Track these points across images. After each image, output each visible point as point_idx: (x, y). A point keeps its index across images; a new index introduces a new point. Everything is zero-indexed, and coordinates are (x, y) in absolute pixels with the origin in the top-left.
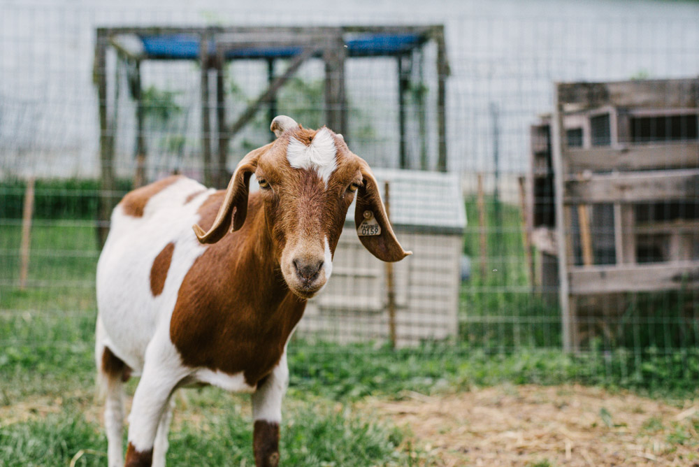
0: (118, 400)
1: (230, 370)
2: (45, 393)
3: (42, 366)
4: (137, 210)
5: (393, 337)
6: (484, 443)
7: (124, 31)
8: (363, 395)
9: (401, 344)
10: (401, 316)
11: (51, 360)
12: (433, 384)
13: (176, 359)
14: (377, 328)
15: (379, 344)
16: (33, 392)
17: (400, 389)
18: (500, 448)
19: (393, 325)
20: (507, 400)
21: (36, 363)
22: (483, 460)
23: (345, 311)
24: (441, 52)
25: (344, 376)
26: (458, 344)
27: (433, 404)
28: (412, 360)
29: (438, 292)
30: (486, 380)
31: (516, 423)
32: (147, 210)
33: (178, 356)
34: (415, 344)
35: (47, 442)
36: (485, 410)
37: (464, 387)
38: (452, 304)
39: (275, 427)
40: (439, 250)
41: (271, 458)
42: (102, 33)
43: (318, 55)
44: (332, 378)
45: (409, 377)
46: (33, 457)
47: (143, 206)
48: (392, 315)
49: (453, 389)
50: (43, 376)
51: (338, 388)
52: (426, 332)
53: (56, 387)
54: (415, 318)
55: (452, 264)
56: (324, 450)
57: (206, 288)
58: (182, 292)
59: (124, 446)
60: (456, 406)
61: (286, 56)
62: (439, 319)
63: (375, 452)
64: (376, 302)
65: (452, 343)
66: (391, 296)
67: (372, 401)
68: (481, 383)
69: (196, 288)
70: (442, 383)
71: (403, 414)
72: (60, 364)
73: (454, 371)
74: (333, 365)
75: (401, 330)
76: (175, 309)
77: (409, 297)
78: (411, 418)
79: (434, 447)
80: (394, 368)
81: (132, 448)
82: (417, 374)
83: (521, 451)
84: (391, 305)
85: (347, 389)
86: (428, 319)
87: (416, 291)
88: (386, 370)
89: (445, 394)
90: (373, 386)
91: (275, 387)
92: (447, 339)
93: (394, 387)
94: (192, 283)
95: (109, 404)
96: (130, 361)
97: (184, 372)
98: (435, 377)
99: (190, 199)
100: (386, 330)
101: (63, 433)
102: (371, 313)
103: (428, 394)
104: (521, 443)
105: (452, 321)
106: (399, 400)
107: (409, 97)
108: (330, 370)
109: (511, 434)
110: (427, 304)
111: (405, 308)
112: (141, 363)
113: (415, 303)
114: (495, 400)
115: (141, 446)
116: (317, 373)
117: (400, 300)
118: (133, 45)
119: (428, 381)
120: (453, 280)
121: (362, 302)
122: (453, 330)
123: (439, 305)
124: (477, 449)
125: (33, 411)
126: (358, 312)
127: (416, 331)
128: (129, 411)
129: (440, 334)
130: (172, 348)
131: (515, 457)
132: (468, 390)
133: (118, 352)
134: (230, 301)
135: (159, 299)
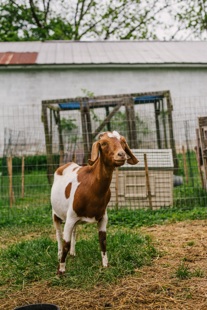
0: (60, 229)
2: (36, 231)
3: (33, 223)
4: (60, 173)
5: (151, 207)
6: (175, 238)
7: (53, 102)
8: (140, 226)
9: (154, 209)
10: (153, 199)
11: (36, 221)
12: (163, 221)
13: (75, 215)
14: (145, 204)
15: (146, 209)
16: (32, 231)
17: (152, 223)
18: (180, 239)
19: (151, 202)
20: (187, 225)
21: (31, 222)
22: (174, 243)
23: (134, 198)
24: (169, 101)
25: (134, 220)
26: (174, 208)
27: (162, 227)
28: (157, 214)
29: (166, 190)
30: (181, 219)
31: (187, 231)
32: (63, 173)
33: (76, 214)
34: (159, 208)
35: (38, 245)
36: (179, 228)
37: (174, 222)
38: (171, 194)
39: (105, 233)
40: (165, 176)
41: (104, 242)
42: (44, 103)
43: (124, 105)
44: (129, 221)
45: (155, 219)
46: (35, 249)
47: (62, 172)
48: (150, 199)
49: (170, 222)
50: (34, 226)
51: (132, 224)
52: (163, 204)
53: (39, 229)
54: (158, 199)
55: (170, 180)
56: (124, 242)
57: (82, 194)
58: (75, 196)
59: (62, 242)
60: (170, 228)
61: (112, 106)
62: (167, 199)
63: (139, 242)
64: (144, 195)
65: (171, 207)
66: (149, 192)
67: (143, 228)
68: (180, 220)
69: (79, 194)
70: (166, 221)
71: (152, 231)
72: (39, 222)
73: (171, 217)
74: (130, 217)
75: (154, 204)
76: (74, 201)
77: (156, 192)
78: (155, 232)
79: (159, 240)
80: (150, 217)
81: (64, 241)
82: (158, 218)
83: (187, 239)
84: (149, 196)
85: (135, 224)
86: (162, 199)
87: (157, 190)
88: (147, 218)
89: (168, 224)
90: (143, 223)
92: (169, 206)
93: (150, 223)
94: (78, 193)
95: (57, 231)
97: (78, 219)
98: (164, 219)
99: (74, 169)
100: (148, 204)
101: (43, 242)
102: (143, 198)
103: (162, 225)
104: (187, 237)
105: (171, 199)
106: (152, 227)
107: (159, 117)
108: (129, 219)
109: (184, 235)
110: (162, 194)
111: (155, 196)
113: (158, 194)
114: (183, 225)
115: (67, 240)
116: (125, 220)
117: (153, 194)
118: (56, 106)
119: (162, 220)
120: (171, 185)
121: (140, 195)
122: (171, 202)
123: (166, 194)
124: (173, 239)
125: (33, 237)
126: (138, 198)
127: (158, 204)
129: (167, 204)
130: (74, 212)
131: (184, 241)
132: (175, 223)
133: (58, 216)
135: (68, 199)
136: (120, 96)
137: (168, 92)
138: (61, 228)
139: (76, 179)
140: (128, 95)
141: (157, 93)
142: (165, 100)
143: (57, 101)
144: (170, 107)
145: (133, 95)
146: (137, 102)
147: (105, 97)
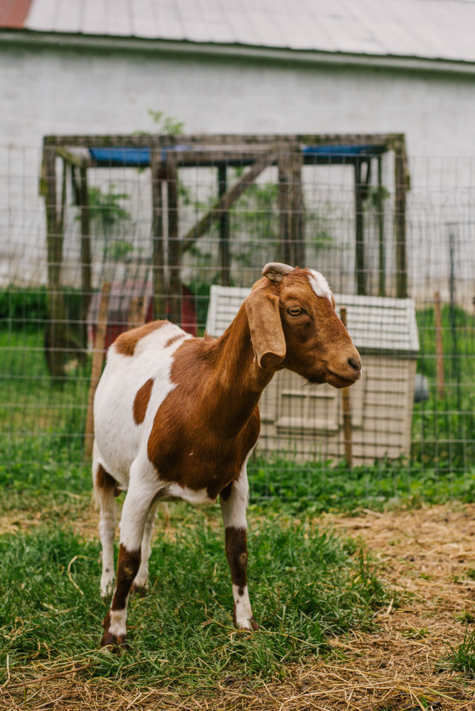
0: (111, 511)
1: (195, 487)
2: (25, 509)
3: (17, 483)
4: (128, 349)
5: (348, 457)
6: (429, 553)
7: (74, 141)
8: (320, 511)
9: (356, 463)
10: (356, 437)
11: (26, 479)
12: (386, 501)
13: (153, 474)
14: (333, 448)
15: (335, 463)
17: (356, 506)
18: (443, 557)
19: (348, 446)
20: (454, 517)
21: (12, 481)
22: (427, 566)
23: (302, 432)
25: (302, 494)
26: (412, 463)
27: (385, 519)
28: (367, 478)
29: (392, 413)
30: (435, 499)
31: (460, 536)
32: (137, 350)
33: (156, 471)
34: (370, 463)
35: (40, 550)
36: (433, 525)
37: (415, 504)
38: (405, 426)
39: (242, 532)
40: (396, 373)
41: (241, 558)
42: (50, 141)
43: (275, 163)
44: (290, 495)
45: (363, 495)
46: (30, 563)
47: (134, 346)
48: (348, 436)
49: (404, 506)
50: (20, 492)
51: (296, 504)
52: (380, 452)
53: (34, 503)
54: (370, 438)
55: (405, 387)
56: (287, 556)
57: (177, 417)
58: (157, 419)
60: (407, 522)
61: (237, 164)
62: (393, 440)
63: (331, 558)
64: (332, 424)
65: (405, 463)
66: (347, 418)
67: (328, 517)
68: (430, 501)
69: (169, 417)
70: (394, 501)
71: (357, 528)
72: (34, 482)
73: (406, 489)
74: (291, 483)
75: (357, 450)
76: (151, 433)
77: (364, 418)
78: (364, 532)
79: (385, 556)
80: (349, 487)
81: (123, 548)
82: (370, 492)
83: (461, 559)
84: (347, 426)
85: (305, 506)
86: (382, 439)
87: (370, 412)
88: (341, 489)
89: (397, 511)
90: (330, 502)
91: (238, 499)
92: (399, 459)
93: (349, 504)
94: (165, 413)
95: (102, 514)
96: (118, 478)
97: (161, 485)
98: (387, 495)
99: (170, 343)
100: (342, 450)
101: (54, 542)
102: (327, 433)
103: (382, 511)
104: (462, 553)
105: (405, 441)
106: (354, 516)
107: (367, 203)
108: (288, 488)
109: (455, 545)
110: (382, 425)
111: (361, 429)
112: (127, 478)
113: (370, 424)
114: (443, 516)
115: (130, 547)
116: (277, 489)
117: (356, 421)
118: (80, 153)
119: (382, 499)
120: (406, 402)
121: (319, 423)
122: (406, 450)
123: (393, 426)
124: (423, 557)
125: (17, 524)
126: (315, 433)
127: (370, 451)
128: (119, 519)
129: (394, 453)
130: (150, 466)
131: (455, 564)
132: (420, 507)
133: (108, 469)
134: (196, 427)
135: (141, 426)
136: (266, 140)
137: (401, 138)
138: (115, 509)
139: (167, 372)
140: (286, 139)
141: (369, 137)
142: (389, 159)
143: (87, 141)
144: (403, 182)
145: (300, 138)
146: (309, 160)
147: (224, 139)
